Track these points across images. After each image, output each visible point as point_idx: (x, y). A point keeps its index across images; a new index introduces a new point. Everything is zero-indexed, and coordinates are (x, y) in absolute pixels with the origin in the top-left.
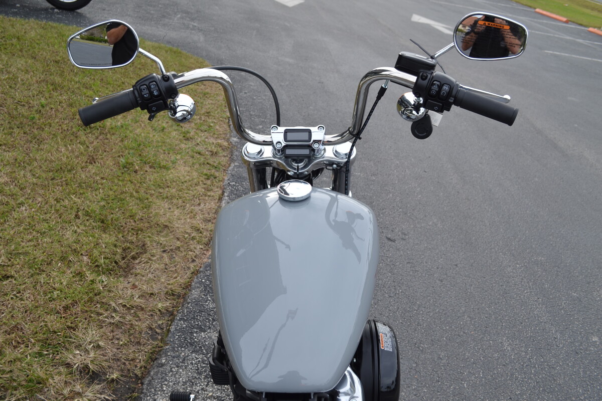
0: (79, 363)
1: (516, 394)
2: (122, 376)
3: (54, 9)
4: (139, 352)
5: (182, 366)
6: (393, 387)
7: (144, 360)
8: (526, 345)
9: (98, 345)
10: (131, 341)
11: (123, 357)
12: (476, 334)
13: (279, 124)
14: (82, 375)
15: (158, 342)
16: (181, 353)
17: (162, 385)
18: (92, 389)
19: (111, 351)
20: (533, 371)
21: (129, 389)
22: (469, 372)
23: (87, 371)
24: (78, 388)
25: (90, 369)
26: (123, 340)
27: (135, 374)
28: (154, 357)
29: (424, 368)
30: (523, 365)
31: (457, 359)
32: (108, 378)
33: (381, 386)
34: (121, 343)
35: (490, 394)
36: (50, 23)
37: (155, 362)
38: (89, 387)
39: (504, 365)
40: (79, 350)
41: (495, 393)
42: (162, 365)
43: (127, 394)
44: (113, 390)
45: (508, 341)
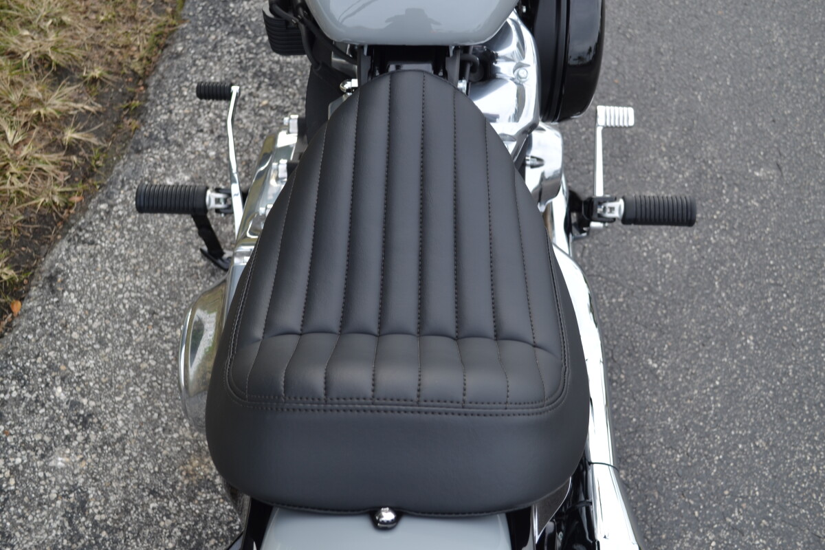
0: (32, 51)
1: (784, 115)
2: (109, 73)
4: (136, 34)
5: (214, 57)
6: (589, 58)
7: (145, 48)
8: (810, 37)
9: (61, 21)
10: (119, 16)
11: (108, 41)
12: (726, 14)
14: (40, 71)
15: (168, 17)
16: (209, 36)
17: (180, 88)
18: (60, 93)
19: (85, 32)
20: (817, 80)
21: (124, 94)
22: (709, 77)
23: (46, 66)
24: (35, 91)
25: (51, 61)
26: (105, 14)
27: (133, 71)
28: (162, 42)
29: (631, 67)
30: (801, 69)
31: (689, 54)
32: (85, 78)
33: (569, 55)
34: (102, 18)
35: (740, 112)
37: (165, 51)
38: (53, 91)
39: (769, 68)
40: (28, 30)
41: (749, 112)
42: (178, 55)
43: (122, 102)
44: (97, 96)
45: (781, 29)
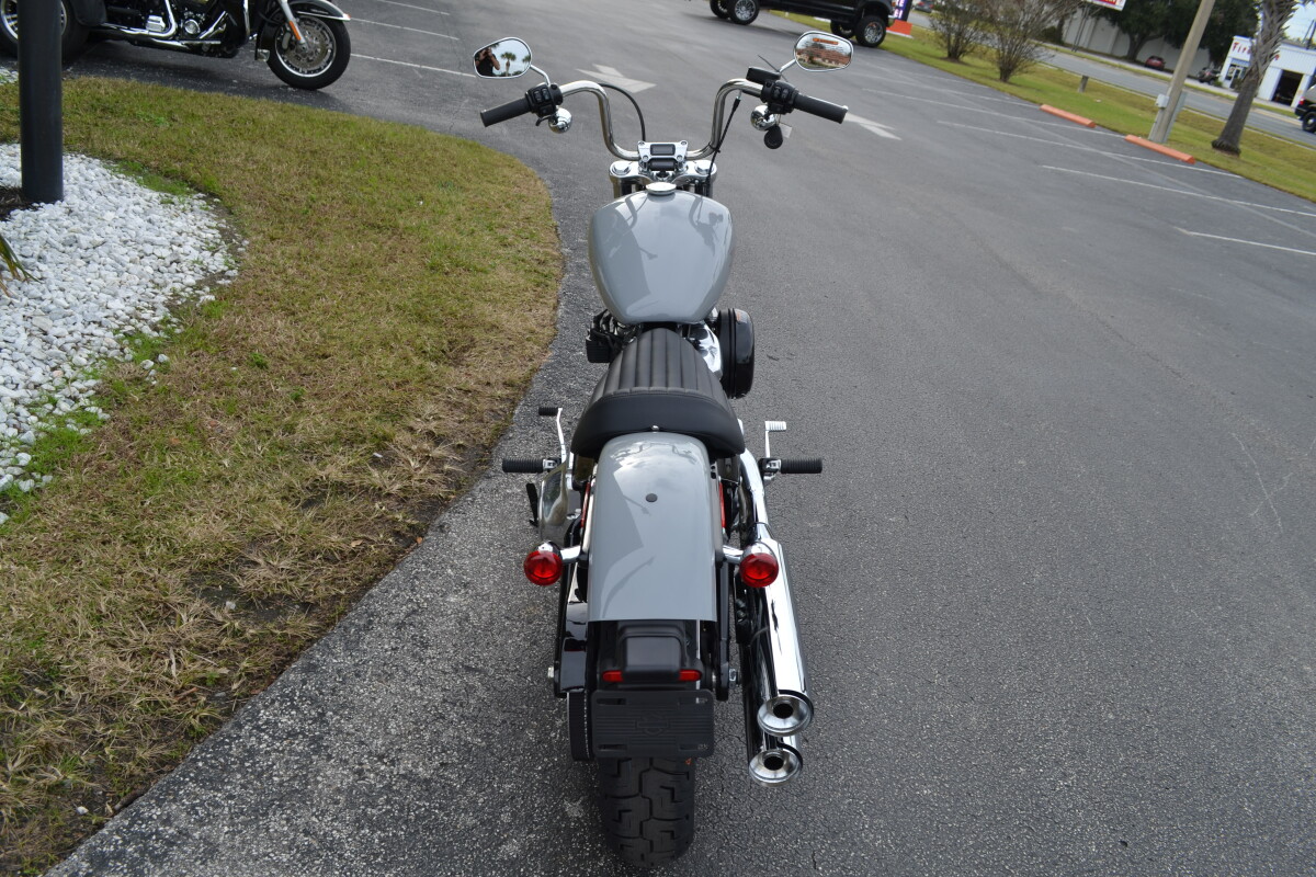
3: (287, 87)
13: (644, 139)
24: (425, 446)
25: (434, 434)
26: (464, 417)
28: (499, 433)
32: (453, 444)
33: (737, 359)
34: (462, 419)
36: (288, 104)
37: (502, 436)
38: (436, 447)
40: (420, 419)
42: (510, 438)
44: (461, 453)
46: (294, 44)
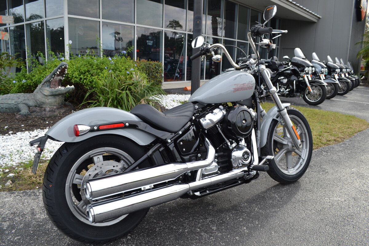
46: (309, 93)
